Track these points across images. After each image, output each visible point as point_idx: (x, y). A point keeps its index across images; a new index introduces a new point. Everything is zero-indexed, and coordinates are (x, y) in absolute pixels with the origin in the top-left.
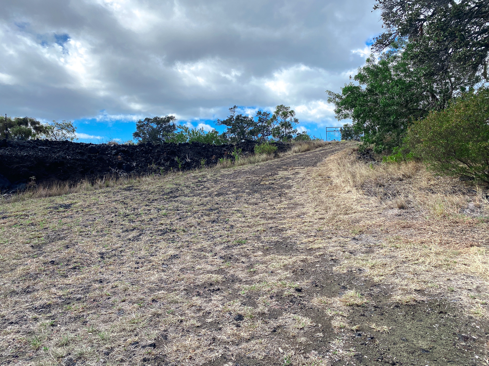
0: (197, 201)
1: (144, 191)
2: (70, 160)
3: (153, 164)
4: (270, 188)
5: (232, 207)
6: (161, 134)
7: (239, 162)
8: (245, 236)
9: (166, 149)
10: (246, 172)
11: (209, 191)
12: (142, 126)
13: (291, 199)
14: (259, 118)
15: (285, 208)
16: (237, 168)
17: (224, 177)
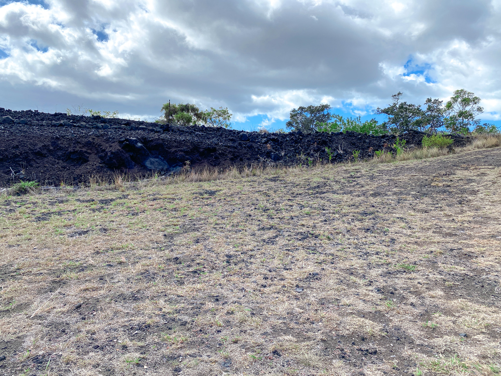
0: (348, 200)
1: (289, 183)
2: (222, 147)
3: (302, 155)
4: (445, 192)
5: (393, 213)
6: (315, 123)
7: (402, 156)
8: (413, 258)
9: (317, 139)
10: (410, 169)
11: (363, 189)
12: (296, 115)
13: (477, 209)
14: (429, 106)
15: (470, 222)
16: (399, 163)
17: (383, 174)
